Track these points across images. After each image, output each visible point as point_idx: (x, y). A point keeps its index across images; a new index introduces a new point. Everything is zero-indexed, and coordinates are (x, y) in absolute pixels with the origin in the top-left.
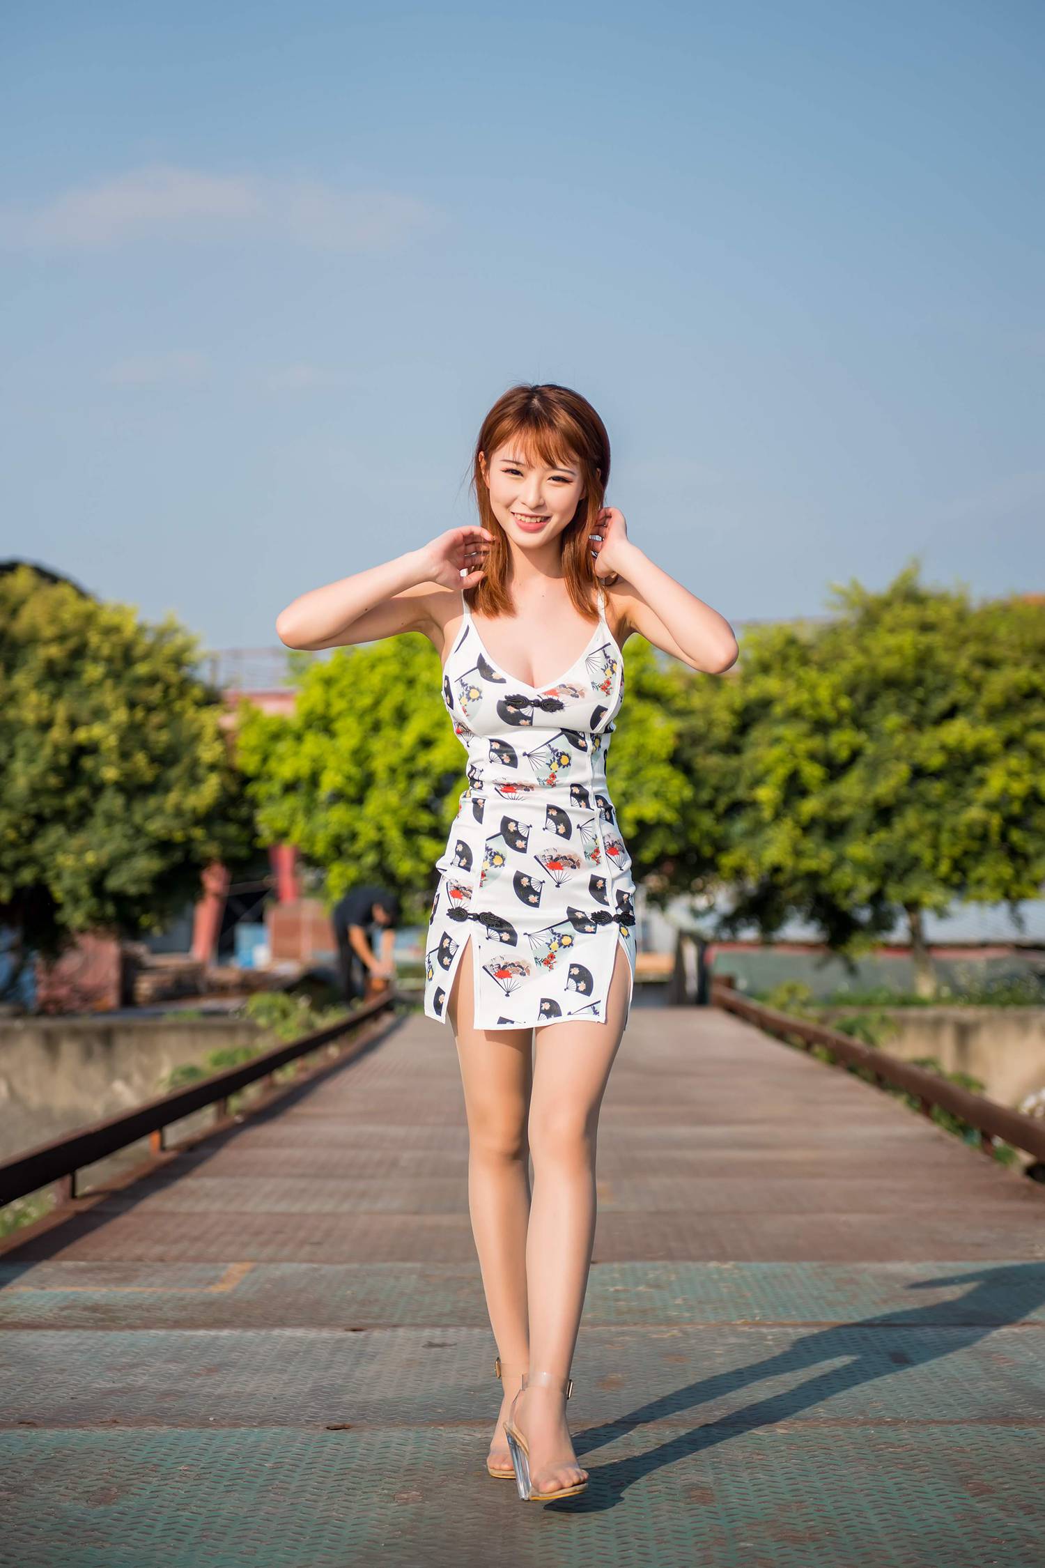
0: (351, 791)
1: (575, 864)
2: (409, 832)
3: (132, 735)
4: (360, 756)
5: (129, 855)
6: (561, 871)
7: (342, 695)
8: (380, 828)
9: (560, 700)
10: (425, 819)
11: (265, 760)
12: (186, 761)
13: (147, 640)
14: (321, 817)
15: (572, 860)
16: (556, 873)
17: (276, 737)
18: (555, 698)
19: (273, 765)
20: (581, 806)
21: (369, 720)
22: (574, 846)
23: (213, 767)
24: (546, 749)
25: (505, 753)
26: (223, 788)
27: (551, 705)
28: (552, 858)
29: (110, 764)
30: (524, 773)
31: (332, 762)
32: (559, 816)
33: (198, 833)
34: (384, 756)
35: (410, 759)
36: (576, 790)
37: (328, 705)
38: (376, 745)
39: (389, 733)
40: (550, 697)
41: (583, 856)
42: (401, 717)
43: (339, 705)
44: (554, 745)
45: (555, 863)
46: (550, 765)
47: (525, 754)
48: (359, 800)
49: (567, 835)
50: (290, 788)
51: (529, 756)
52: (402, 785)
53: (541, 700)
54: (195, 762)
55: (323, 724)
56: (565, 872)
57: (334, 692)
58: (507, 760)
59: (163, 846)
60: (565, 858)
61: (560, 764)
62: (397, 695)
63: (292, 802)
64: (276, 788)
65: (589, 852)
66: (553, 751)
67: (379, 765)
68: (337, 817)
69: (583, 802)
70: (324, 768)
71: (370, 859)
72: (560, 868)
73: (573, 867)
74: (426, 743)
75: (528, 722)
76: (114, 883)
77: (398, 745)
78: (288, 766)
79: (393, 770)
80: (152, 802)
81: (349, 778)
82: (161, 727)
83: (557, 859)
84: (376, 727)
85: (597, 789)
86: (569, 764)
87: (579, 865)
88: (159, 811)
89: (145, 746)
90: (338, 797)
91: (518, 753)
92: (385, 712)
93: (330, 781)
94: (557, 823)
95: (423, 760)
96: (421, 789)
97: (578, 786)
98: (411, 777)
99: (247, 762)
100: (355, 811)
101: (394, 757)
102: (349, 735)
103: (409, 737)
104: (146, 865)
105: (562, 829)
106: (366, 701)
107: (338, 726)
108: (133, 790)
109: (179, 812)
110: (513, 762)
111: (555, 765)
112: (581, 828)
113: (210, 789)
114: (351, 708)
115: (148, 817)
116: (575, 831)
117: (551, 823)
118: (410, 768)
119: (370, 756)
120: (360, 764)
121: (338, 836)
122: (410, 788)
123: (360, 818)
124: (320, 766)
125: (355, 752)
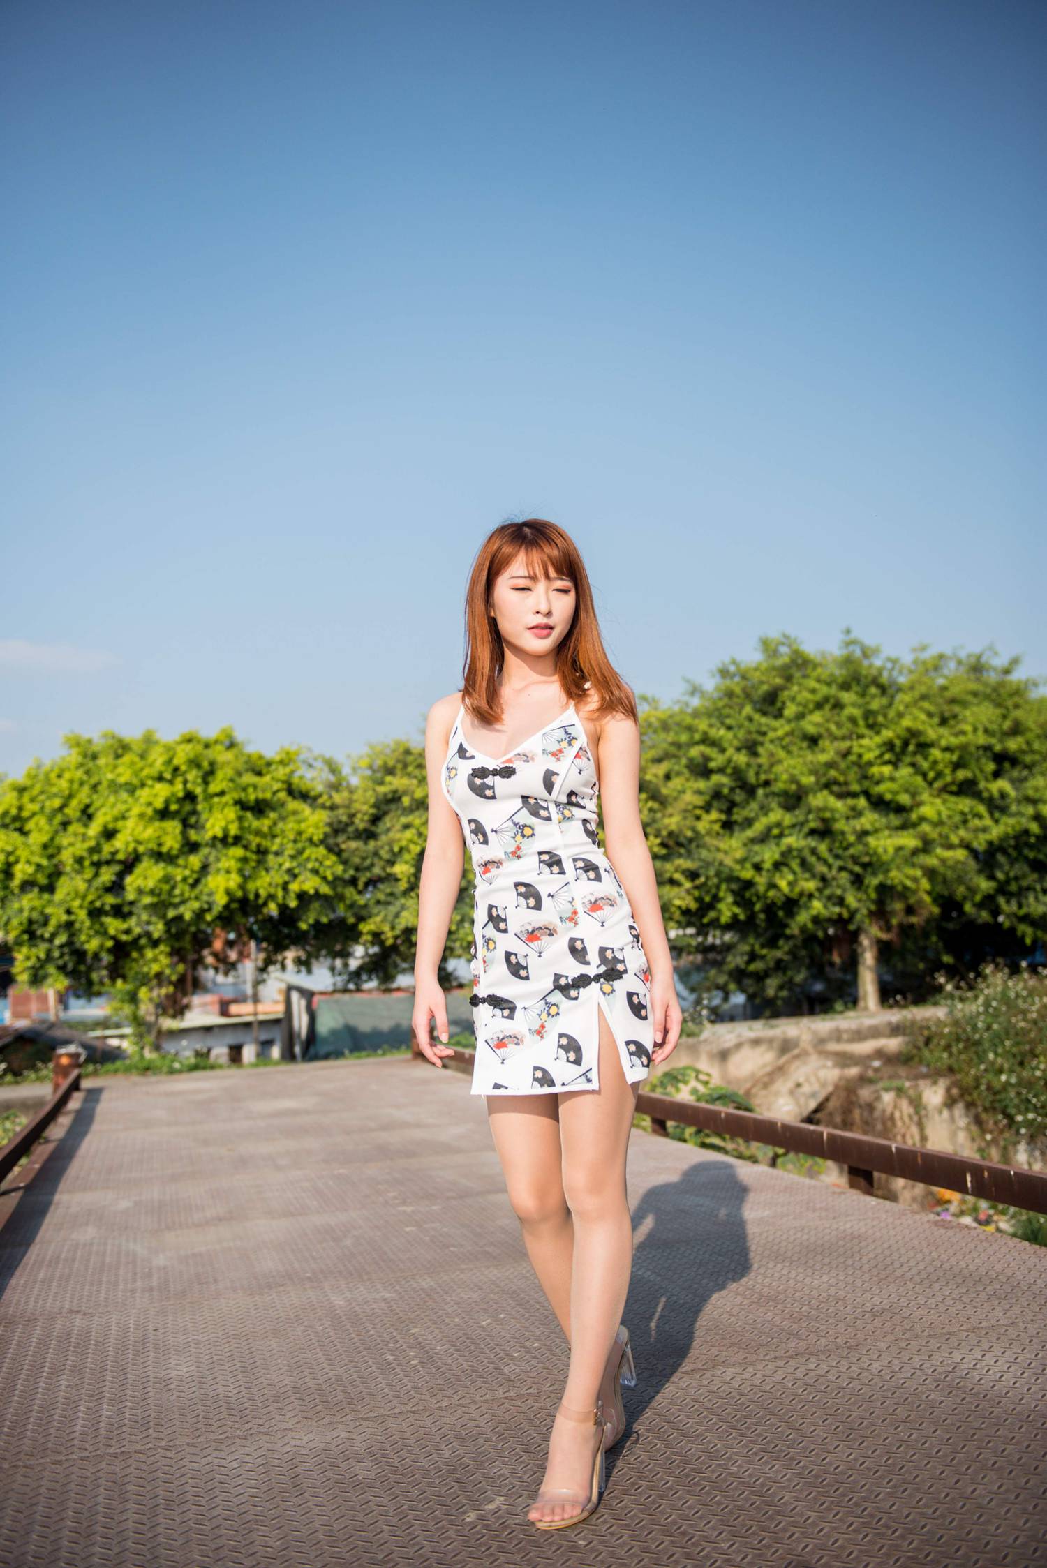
0: (42, 880)
2: (95, 913)
4: (50, 849)
7: (32, 800)
8: (69, 912)
9: (515, 766)
10: (110, 900)
14: (14, 905)
18: (510, 765)
20: (552, 873)
25: (480, 832)
27: (507, 773)
28: (528, 932)
31: (23, 854)
32: (529, 892)
34: (73, 845)
35: (95, 850)
36: (545, 857)
37: (20, 808)
38: (64, 840)
39: (75, 828)
40: (507, 765)
41: (559, 922)
42: (87, 815)
43: (31, 807)
44: (516, 819)
47: (493, 831)
48: (50, 888)
49: (538, 906)
51: (496, 832)
52: (89, 873)
53: (498, 768)
55: (16, 823)
56: (543, 942)
57: (26, 798)
58: (481, 839)
60: (541, 928)
61: (523, 836)
62: (83, 796)
65: (564, 917)
66: (515, 825)
67: (67, 857)
68: (28, 902)
69: (556, 868)
70: (17, 862)
71: (61, 939)
74: (109, 834)
75: (491, 792)
77: (85, 837)
79: (79, 860)
84: (65, 824)
85: (573, 852)
86: (533, 834)
87: (555, 931)
90: (27, 885)
92: (72, 811)
93: (22, 871)
94: (527, 898)
95: (107, 849)
96: (107, 875)
97: (547, 852)
98: (97, 865)
100: (46, 896)
101: (81, 848)
102: (40, 831)
103: (94, 829)
105: (532, 902)
106: (57, 803)
107: (30, 826)
110: (486, 841)
112: (552, 896)
114: (42, 808)
116: (546, 901)
117: (521, 899)
118: (95, 858)
119: (59, 849)
120: (51, 857)
121: (30, 922)
122: (96, 875)
123: (50, 902)
124: (12, 859)
125: (45, 847)
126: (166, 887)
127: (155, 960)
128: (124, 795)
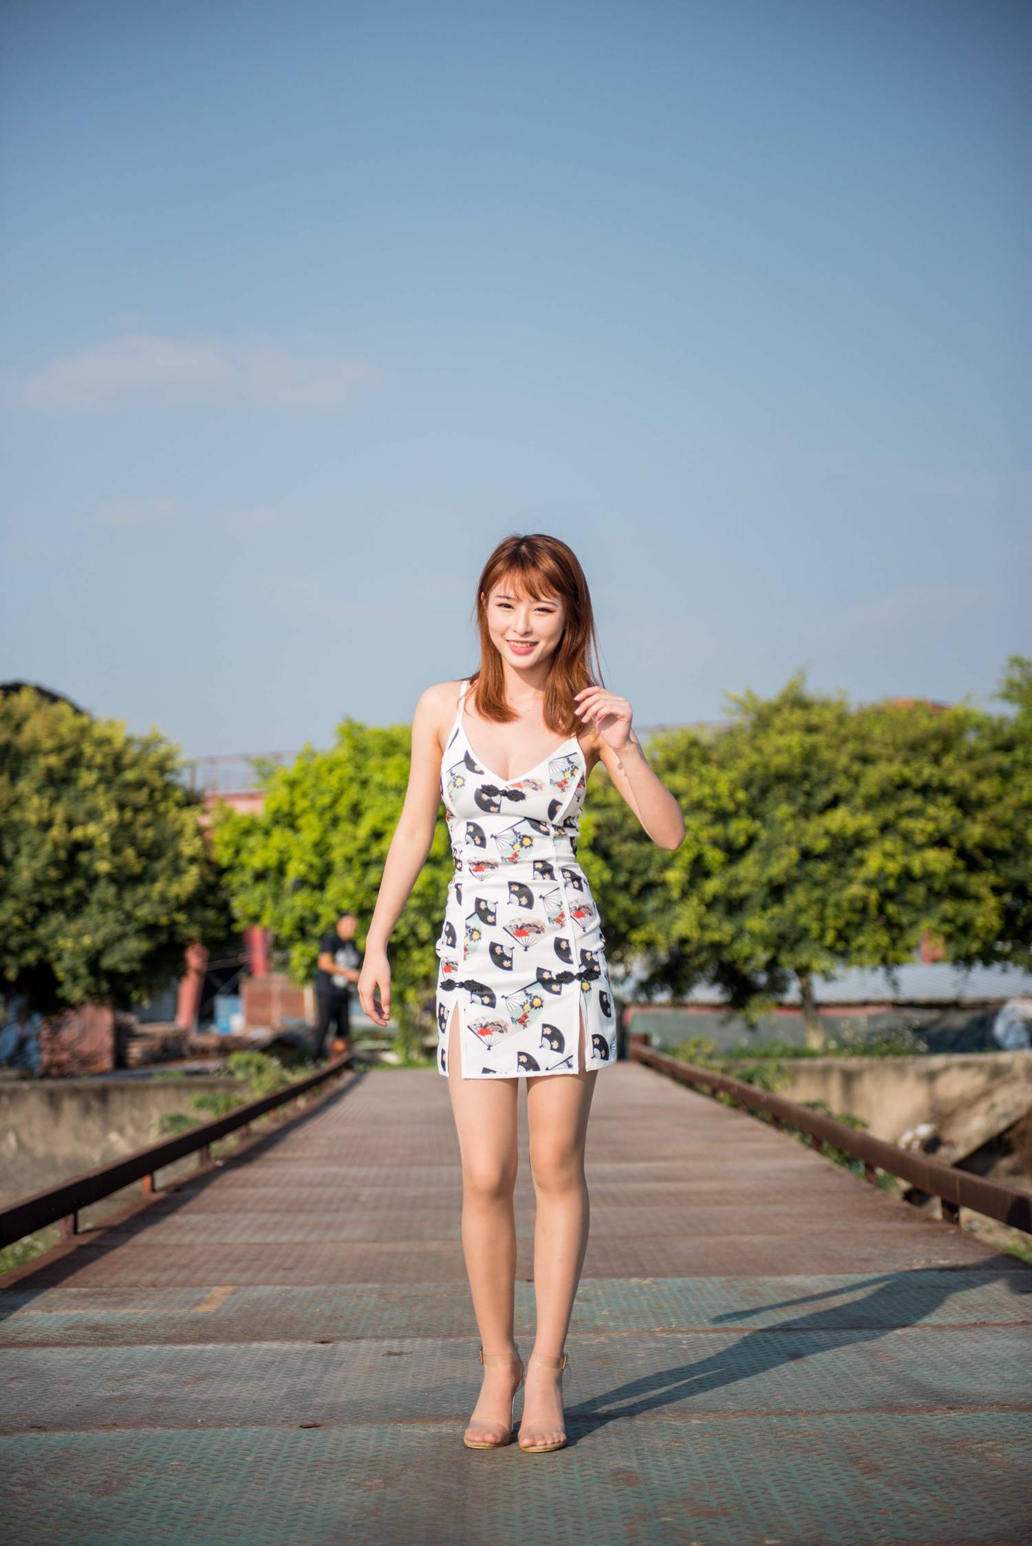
0: (313, 878)
1: (539, 930)
3: (122, 832)
4: (321, 848)
5: (121, 938)
6: (527, 937)
7: (304, 795)
9: (524, 792)
11: (237, 852)
12: (170, 854)
13: (134, 751)
14: (287, 903)
15: (535, 926)
16: (523, 939)
17: (247, 832)
18: (520, 790)
19: (244, 857)
20: (544, 879)
21: (328, 816)
22: (539, 913)
23: (193, 860)
24: (510, 832)
25: (477, 835)
26: (202, 877)
27: (516, 796)
28: (517, 927)
29: (102, 858)
30: (491, 853)
31: (296, 853)
32: (522, 892)
33: (181, 917)
34: (342, 847)
35: (365, 850)
36: (539, 866)
37: (292, 804)
38: (334, 838)
39: (345, 827)
40: (516, 788)
41: (547, 922)
42: (356, 812)
43: (302, 804)
44: (517, 829)
45: (521, 931)
46: (512, 846)
47: (492, 836)
48: (321, 887)
49: (530, 905)
50: (260, 876)
51: (495, 837)
52: (358, 872)
53: (508, 790)
54: (178, 856)
55: (287, 820)
56: (530, 938)
57: (297, 793)
58: (478, 842)
59: (150, 929)
60: (529, 925)
61: (522, 845)
62: (353, 793)
63: (261, 889)
64: (247, 877)
65: (553, 918)
66: (516, 833)
67: (337, 856)
68: (301, 901)
69: (547, 875)
70: (290, 858)
72: (525, 934)
73: (538, 932)
74: (377, 835)
75: (496, 809)
76: (107, 962)
77: (354, 838)
78: (259, 856)
79: (349, 860)
80: (141, 891)
81: (311, 866)
82: (147, 826)
83: (522, 927)
84: (335, 822)
85: (563, 864)
86: (531, 845)
87: (543, 930)
88: (147, 898)
89: (133, 842)
90: (302, 883)
91: (487, 835)
92: (342, 809)
93: (295, 869)
94: (519, 897)
95: (375, 850)
96: (374, 875)
97: (542, 862)
98: (365, 865)
99: (223, 856)
100: (317, 895)
101: (350, 848)
102: (311, 829)
103: (363, 830)
104: (136, 946)
105: (524, 901)
106: (326, 800)
107: (301, 822)
108: (124, 880)
109: (163, 900)
110: (483, 844)
111: (517, 846)
112: (543, 898)
113: (191, 879)
114: (313, 806)
115: (137, 905)
116: (537, 902)
117: (514, 897)
118: (364, 857)
119: (329, 848)
120: (321, 855)
121: (302, 919)
122: (364, 875)
123: (321, 902)
124: (286, 856)
125: (317, 845)
126: (431, 891)
127: (422, 961)
128: (392, 797)
